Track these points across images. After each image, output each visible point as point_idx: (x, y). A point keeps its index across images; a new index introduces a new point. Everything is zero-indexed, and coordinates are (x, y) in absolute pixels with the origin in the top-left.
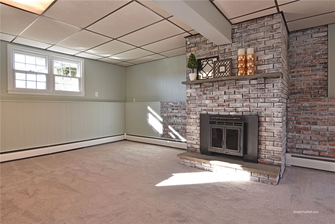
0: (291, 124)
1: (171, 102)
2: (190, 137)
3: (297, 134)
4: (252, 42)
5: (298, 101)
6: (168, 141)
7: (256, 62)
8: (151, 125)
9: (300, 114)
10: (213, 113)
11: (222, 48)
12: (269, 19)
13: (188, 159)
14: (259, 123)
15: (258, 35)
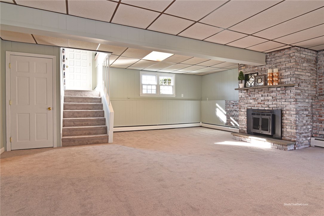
0: (315, 117)
1: (233, 101)
2: (241, 123)
3: (319, 124)
4: (278, 64)
5: (320, 101)
6: (230, 128)
7: (280, 77)
8: (219, 117)
9: (321, 110)
10: (255, 108)
11: (260, 68)
12: (288, 50)
13: (237, 136)
14: (282, 115)
15: (281, 60)
